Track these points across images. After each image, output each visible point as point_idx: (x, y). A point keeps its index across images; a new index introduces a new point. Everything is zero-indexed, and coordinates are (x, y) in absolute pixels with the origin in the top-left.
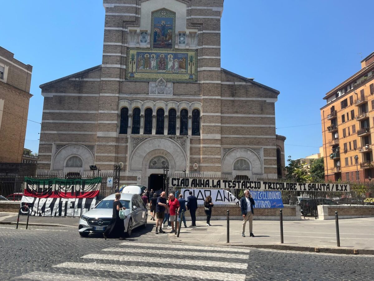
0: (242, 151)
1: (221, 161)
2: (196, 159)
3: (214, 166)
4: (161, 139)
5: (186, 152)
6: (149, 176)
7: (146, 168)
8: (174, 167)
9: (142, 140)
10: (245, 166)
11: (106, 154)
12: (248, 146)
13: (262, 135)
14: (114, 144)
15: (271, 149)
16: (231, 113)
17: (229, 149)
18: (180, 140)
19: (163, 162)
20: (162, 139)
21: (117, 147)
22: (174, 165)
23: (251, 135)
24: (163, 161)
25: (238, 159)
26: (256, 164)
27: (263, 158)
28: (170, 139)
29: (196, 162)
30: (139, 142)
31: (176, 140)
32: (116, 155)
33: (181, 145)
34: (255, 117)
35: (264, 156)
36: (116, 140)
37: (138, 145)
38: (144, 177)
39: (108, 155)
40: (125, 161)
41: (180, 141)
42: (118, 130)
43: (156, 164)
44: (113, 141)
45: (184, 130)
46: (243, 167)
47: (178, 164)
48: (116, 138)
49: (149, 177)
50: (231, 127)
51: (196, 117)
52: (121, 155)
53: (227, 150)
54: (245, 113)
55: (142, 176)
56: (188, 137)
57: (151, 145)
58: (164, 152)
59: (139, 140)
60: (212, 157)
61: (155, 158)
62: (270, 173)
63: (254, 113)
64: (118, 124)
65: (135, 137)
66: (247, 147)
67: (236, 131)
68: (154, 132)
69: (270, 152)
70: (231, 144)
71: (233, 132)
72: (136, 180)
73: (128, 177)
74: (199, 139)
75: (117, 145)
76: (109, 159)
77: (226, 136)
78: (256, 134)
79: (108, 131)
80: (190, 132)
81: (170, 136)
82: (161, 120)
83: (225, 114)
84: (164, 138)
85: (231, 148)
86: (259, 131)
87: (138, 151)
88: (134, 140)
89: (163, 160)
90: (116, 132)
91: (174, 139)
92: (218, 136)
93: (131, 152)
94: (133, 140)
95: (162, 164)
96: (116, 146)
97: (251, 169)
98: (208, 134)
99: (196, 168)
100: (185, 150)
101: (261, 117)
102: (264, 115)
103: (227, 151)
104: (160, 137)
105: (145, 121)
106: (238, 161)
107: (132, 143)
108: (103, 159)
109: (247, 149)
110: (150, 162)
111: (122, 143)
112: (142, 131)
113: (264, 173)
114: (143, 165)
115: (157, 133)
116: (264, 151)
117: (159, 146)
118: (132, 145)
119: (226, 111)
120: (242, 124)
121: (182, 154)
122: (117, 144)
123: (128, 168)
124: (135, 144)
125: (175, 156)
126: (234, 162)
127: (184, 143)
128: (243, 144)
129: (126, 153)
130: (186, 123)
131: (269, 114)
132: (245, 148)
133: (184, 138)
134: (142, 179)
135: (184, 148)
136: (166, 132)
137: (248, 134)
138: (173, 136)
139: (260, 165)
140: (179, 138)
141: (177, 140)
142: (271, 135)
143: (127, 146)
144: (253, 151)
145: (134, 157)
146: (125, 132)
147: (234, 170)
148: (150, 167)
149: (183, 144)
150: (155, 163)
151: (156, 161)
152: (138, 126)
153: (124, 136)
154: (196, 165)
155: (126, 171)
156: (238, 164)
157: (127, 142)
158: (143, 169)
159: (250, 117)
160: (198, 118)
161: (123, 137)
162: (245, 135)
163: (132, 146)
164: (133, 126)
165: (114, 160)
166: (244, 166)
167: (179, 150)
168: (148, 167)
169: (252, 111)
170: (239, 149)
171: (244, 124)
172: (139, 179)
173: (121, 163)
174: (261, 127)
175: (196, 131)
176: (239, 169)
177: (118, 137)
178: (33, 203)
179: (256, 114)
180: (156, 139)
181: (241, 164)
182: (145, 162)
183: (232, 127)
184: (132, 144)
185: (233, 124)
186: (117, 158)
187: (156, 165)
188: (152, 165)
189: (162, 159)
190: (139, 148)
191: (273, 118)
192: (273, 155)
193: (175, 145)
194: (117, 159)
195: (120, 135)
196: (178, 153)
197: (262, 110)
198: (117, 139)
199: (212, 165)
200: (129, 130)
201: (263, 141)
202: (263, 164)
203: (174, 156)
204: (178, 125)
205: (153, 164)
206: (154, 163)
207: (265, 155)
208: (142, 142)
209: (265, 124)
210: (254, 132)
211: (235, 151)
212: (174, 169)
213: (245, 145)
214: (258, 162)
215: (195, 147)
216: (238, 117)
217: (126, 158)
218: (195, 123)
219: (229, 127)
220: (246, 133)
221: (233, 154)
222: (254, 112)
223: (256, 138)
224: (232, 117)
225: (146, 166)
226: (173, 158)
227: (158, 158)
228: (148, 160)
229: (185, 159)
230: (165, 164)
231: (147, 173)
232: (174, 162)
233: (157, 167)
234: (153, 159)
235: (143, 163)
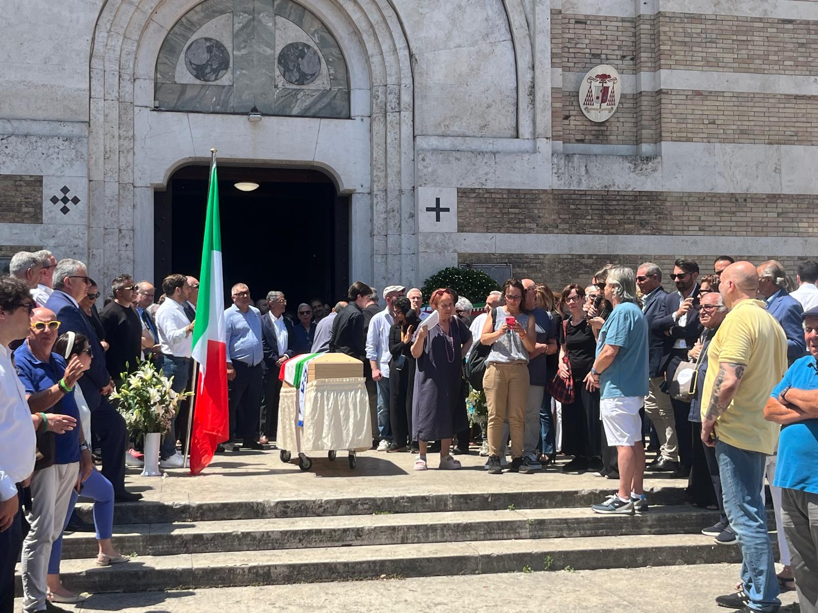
2: (596, 33)
3: (766, 97)
6: (161, 178)
7: (126, 106)
8: (406, 98)
19: (292, 59)
22: (407, 81)
24: (293, 46)
29: (597, 58)
38: (112, 188)
43: (223, 64)
47: (438, 71)
49: (158, 195)
55: (98, 176)
60: (746, 8)
61: (209, 8)
72: (36, 218)
89: (290, 33)
95: (286, 72)
99: (599, 113)
110: (168, 48)
114: (97, 64)
134: (91, 211)
148: (171, 99)
150: (215, 60)
151: (219, 46)
154: (604, 77)
158: (99, 105)
168: (145, 93)
172: (65, 200)
182: (117, 42)
187: (226, 79)
188: (184, 75)
189: (278, 19)
199: (746, 83)
205: (200, 72)
206: (204, 57)
212: (406, 115)
225: (127, 87)
226: (388, 12)
227: (245, 18)
228: (150, 20)
229: (501, 22)
230: (314, 76)
231: (140, 155)
232: (403, 54)
233: (233, 103)
234: (194, 17)
235: (99, 47)
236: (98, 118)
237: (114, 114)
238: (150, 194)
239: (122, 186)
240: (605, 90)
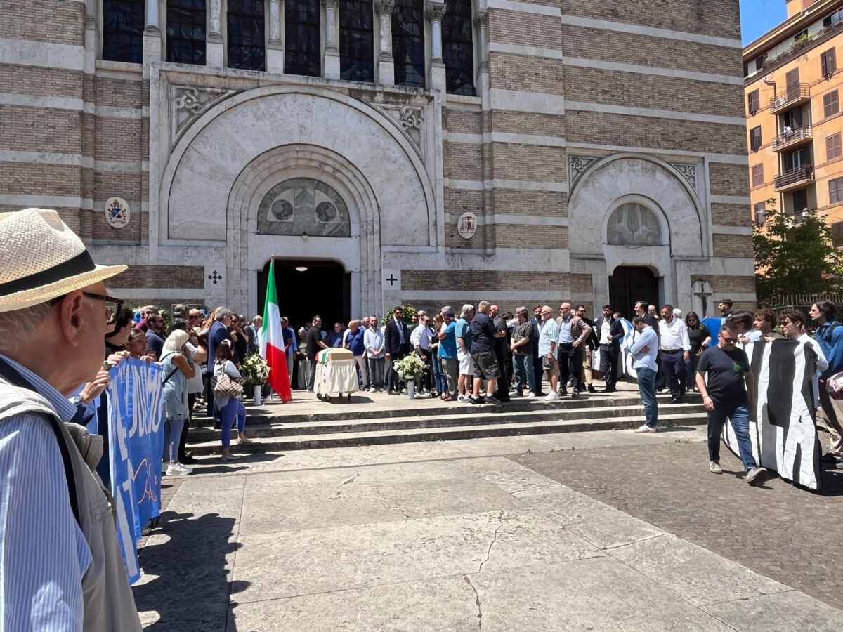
0: (634, 171)
1: (563, 202)
2: (465, 197)
3: (543, 227)
4: (310, 98)
5: (424, 164)
6: (260, 266)
7: (244, 232)
8: (377, 227)
9: (218, 94)
10: (644, 227)
11: (32, 156)
12: (658, 151)
13: (702, 110)
14: (76, 104)
15: (734, 165)
16: (594, 15)
17: (592, 161)
18: (399, 110)
19: (323, 209)
20: (318, 100)
21: (89, 126)
22: (377, 219)
23: (666, 108)
24: (323, 203)
25: (621, 202)
26: (683, 220)
27: (706, 197)
28: (352, 101)
29: (466, 209)
30: (208, 105)
31: (379, 109)
32: (89, 162)
33: (403, 129)
34: (677, 42)
35: (713, 192)
36: (82, 87)
37: (200, 116)
38: (237, 271)
39: (43, 161)
40: (140, 194)
41: (397, 114)
42: (94, 38)
43: (290, 212)
44: (67, 91)
45: (409, 69)
46: (636, 234)
47: (391, 215)
48: (81, 75)
49: (259, 274)
50: (597, 71)
51: (458, 19)
52: (113, 163)
53: (584, 162)
54: (642, 22)
55: (230, 266)
56: (431, 99)
57: (266, 125)
58: (329, 162)
59: (204, 98)
60: (534, 186)
61: (283, 186)
62: (733, 254)
63: (673, 25)
64: (91, 12)
65: (184, 79)
66: (653, 155)
67: (614, 88)
68: (275, 59)
69: (731, 176)
70: (599, 141)
71: (605, 92)
72: (201, 286)
73: (155, 268)
74: (478, 110)
75: (91, 111)
76: (49, 177)
77: (579, 106)
78: (685, 108)
79: (38, 38)
80: (438, 76)
81: (353, 85)
82: (303, 16)
83: (574, 14)
84: (325, 93)
85: (599, 154)
86: (693, 96)
87: (200, 147)
88: (179, 96)
89: (321, 197)
90: (84, 44)
91: (373, 104)
92: (554, 104)
93: (165, 149)
94: (174, 93)
95: (320, 215)
96: (82, 113)
97: (666, 240)
98: (516, 89)
99: (468, 235)
100: (422, 154)
101: (698, 44)
102: (706, 37)
103: (585, 166)
104: (307, 90)
105: (229, 14)
106: (620, 208)
107: (169, 105)
108: (17, 181)
109: (654, 164)
110: (264, 205)
111: (115, 104)
112: (216, 52)
113: (711, 254)
114: (230, 213)
115: (290, 68)
116: (711, 173)
117: (302, 128)
118: (169, 116)
119: (578, 7)
120: (634, 63)
121: (409, 172)
122: (90, 108)
123: (154, 229)
124: (184, 115)
125: (378, 179)
126: (609, 214)
127: (415, 123)
128: (641, 141)
129: (143, 154)
130: (417, 40)
131: (724, 36)
132: (645, 158)
133: (413, 100)
134: (228, 282)
135: (419, 145)
136: (332, 64)
137: (657, 105)
138: (366, 87)
139: (698, 227)
140: (391, 99)
141: (386, 109)
142: (731, 114)
143: (144, 122)
144: (674, 171)
145: (184, 173)
146: (135, 55)
147: (608, 244)
148: (265, 229)
149: (412, 127)
150: (286, 210)
151: (288, 203)
152: (196, 35)
153: (128, 72)
154: (469, 218)
155: (143, 241)
156: (620, 221)
157: (143, 98)
158: (231, 232)
159: (660, 40)
160: (466, 25)
161: (121, 77)
162: (648, 106)
163: (171, 122)
164: (172, 32)
165: (78, 185)
166: (640, 232)
167: (395, 153)
168: (252, 225)
169: (667, 15)
170: (625, 162)
171: (641, 63)
172: (215, 277)
173: (116, 203)
174: (698, 82)
175: (458, 81)
176: (623, 243)
177: (91, 71)
179: (681, 31)
180: (289, 97)
181: (632, 220)
182: (239, 203)
183: (601, 71)
184: (170, 110)
185: (602, 58)
186: (96, 181)
187: (291, 219)
188: (271, 217)
189: (316, 191)
190: (206, 133)
191: (735, 49)
192: (738, 188)
193: (375, 128)
194: (92, 183)
195: (105, 64)
196: (391, 167)
197: (699, 17)
198: (90, 86)
199: (534, 220)
200: (153, 46)
201: (706, 136)
202: (710, 223)
203: (375, 181)
204: (384, 42)
205: (279, 216)
206: (281, 209)
207: (715, 187)
208: (222, 107)
209: (711, 72)
210: (675, 99)
211: (611, 170)
212: (377, 236)
213: (649, 146)
214: (689, 211)
215: (462, 144)
216: (619, 33)
217: (143, 176)
218: (455, 47)
219: (589, 69)
220: (651, 101)
221: (604, 180)
222: (673, 22)
223: (683, 121)
224: (599, 32)
225: (244, 223)
226: (368, 188)
227: (301, 190)
228: (255, 192)
229: (421, 192)
230: (333, 217)
231: (250, 256)
232: (375, 207)
233: (294, 230)
234: (276, 190)
235: (231, 205)
236: (231, 238)
237: (238, 237)
238: (255, 274)
239: (242, 270)
240: (469, 224)
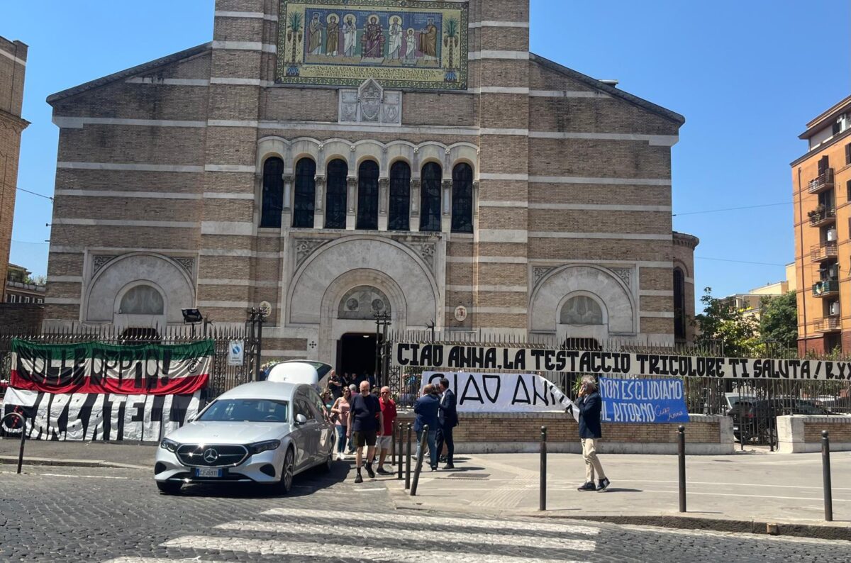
0: (582, 275)
1: (526, 300)
2: (460, 296)
3: (509, 315)
4: (369, 242)
5: (435, 277)
6: (339, 338)
7: (330, 319)
8: (405, 315)
9: (319, 243)
10: (590, 312)
11: (226, 281)
12: (599, 262)
13: (636, 231)
14: (246, 253)
15: (660, 268)
16: (555, 174)
17: (550, 269)
18: (421, 245)
19: (375, 304)
20: (374, 243)
21: (254, 262)
22: (405, 311)
23: (606, 231)
24: (376, 300)
25: (571, 296)
26: (618, 307)
27: (637, 292)
28: (393, 242)
29: (461, 303)
30: (314, 249)
31: (408, 245)
32: (253, 283)
33: (423, 257)
34: (618, 186)
35: (642, 288)
36: (252, 244)
37: (309, 256)
38: (325, 341)
39: (231, 284)
40: (275, 300)
41: (419, 248)
42: (257, 217)
43: (357, 306)
44: (242, 246)
45: (431, 217)
46: (583, 317)
47: (414, 307)
48: (251, 238)
49: (338, 341)
50: (555, 210)
51: (463, 183)
52: (264, 282)
53: (544, 270)
54: (591, 175)
55: (322, 338)
56: (440, 238)
57: (344, 259)
58: (380, 277)
59: (312, 245)
60: (504, 288)
61: (354, 291)
62: (656, 331)
63: (615, 174)
64: (256, 203)
65: (301, 236)
66: (596, 264)
67: (568, 221)
68: (351, 222)
69: (657, 277)
70: (554, 257)
71: (560, 224)
72: (305, 349)
73: (282, 339)
74: (471, 241)
75: (255, 256)
76: (233, 293)
77: (541, 234)
78: (621, 231)
79: (230, 219)
80: (446, 224)
81: (394, 233)
82: (369, 191)
83: (541, 175)
84: (378, 238)
85: (555, 265)
86: (628, 222)
87: (310, 274)
88: (299, 245)
89: (375, 296)
90: (252, 221)
91: (406, 243)
92: (521, 236)
93: (290, 275)
94: (296, 243)
95: (374, 307)
96: (250, 258)
97: (605, 321)
98: (495, 228)
99: (461, 319)
100: (433, 272)
101: (634, 185)
102: (642, 180)
103: (544, 274)
104: (367, 237)
105: (328, 194)
106: (572, 299)
107: (294, 250)
108: (219, 294)
109: (596, 270)
110: (342, 302)
111: (266, 250)
112: (319, 220)
113: (639, 331)
114: (323, 308)
115: (360, 226)
116: (640, 274)
117: (364, 259)
118: (293, 256)
119: (544, 169)
120: (583, 203)
121: (425, 282)
122: (254, 254)
123: (282, 317)
124: (301, 255)
125: (406, 287)
126: (562, 303)
127: (430, 252)
128: (586, 256)
129: (278, 277)
130: (436, 199)
131: (656, 178)
132: (590, 266)
133: (429, 239)
134: (320, 347)
135: (432, 266)
136: (383, 223)
137: (599, 230)
138: (401, 233)
139: (630, 312)
140: (416, 239)
141: (413, 245)
142: (660, 233)
143: (280, 260)
144: (612, 274)
145: (300, 287)
146: (277, 223)
147: (561, 323)
148: (342, 316)
149: (428, 256)
150: (355, 304)
151: (356, 301)
152: (310, 207)
153: (273, 233)
154: (461, 309)
155: (277, 324)
156: (572, 307)
157: (280, 248)
158: (323, 319)
159: (604, 186)
160: (469, 187)
161: (270, 235)
162: (592, 232)
163: (294, 260)
164: (297, 206)
165: (247, 295)
166: (587, 315)
167: (417, 271)
168: (335, 314)
169: (610, 168)
170: (574, 269)
171: (588, 202)
172: (313, 345)
173: (265, 304)
174: (633, 212)
175: (462, 222)
176: (573, 322)
177: (256, 235)
178: (36, 407)
179: (621, 177)
180: (357, 242)
181: (581, 307)
182: (328, 302)
183: (558, 211)
184: (294, 253)
185: (560, 202)
186: (256, 292)
187: (357, 310)
188: (346, 309)
189: (373, 293)
190: (312, 265)
191: (665, 186)
192: (663, 285)
193: (406, 257)
194: (254, 294)
195: (262, 229)
196: (414, 279)
197: (637, 166)
198: (255, 242)
199: (503, 310)
200: (287, 219)
201: (638, 249)
202: (638, 310)
203: (405, 288)
204: (415, 204)
205: (350, 308)
206: (351, 304)
207: (644, 285)
208: (320, 250)
209: (645, 204)
210: (614, 225)
211: (564, 275)
212: (405, 320)
213: (592, 259)
214: (624, 303)
215: (460, 263)
216: (573, 184)
217: (277, 290)
218: (461, 201)
219: (549, 210)
220: (594, 228)
221: (558, 282)
222: (615, 172)
223: (620, 240)
224: (558, 185)
225: (330, 314)
226: (401, 292)
227: (363, 293)
228: (337, 296)
229: (432, 294)
230: (381, 308)
231: (333, 331)
232: (404, 303)
233: (359, 316)
234: (350, 293)
235: (323, 304)
236: (322, 323)
237: (327, 321)
238: (336, 342)
239: (328, 340)
240: (462, 313)
